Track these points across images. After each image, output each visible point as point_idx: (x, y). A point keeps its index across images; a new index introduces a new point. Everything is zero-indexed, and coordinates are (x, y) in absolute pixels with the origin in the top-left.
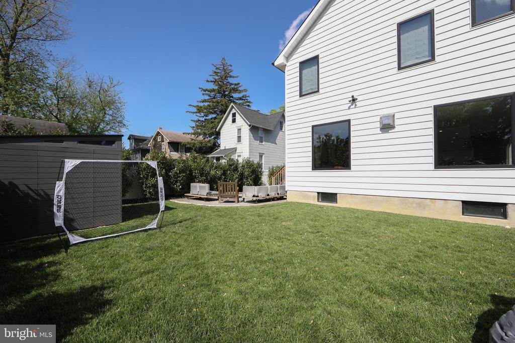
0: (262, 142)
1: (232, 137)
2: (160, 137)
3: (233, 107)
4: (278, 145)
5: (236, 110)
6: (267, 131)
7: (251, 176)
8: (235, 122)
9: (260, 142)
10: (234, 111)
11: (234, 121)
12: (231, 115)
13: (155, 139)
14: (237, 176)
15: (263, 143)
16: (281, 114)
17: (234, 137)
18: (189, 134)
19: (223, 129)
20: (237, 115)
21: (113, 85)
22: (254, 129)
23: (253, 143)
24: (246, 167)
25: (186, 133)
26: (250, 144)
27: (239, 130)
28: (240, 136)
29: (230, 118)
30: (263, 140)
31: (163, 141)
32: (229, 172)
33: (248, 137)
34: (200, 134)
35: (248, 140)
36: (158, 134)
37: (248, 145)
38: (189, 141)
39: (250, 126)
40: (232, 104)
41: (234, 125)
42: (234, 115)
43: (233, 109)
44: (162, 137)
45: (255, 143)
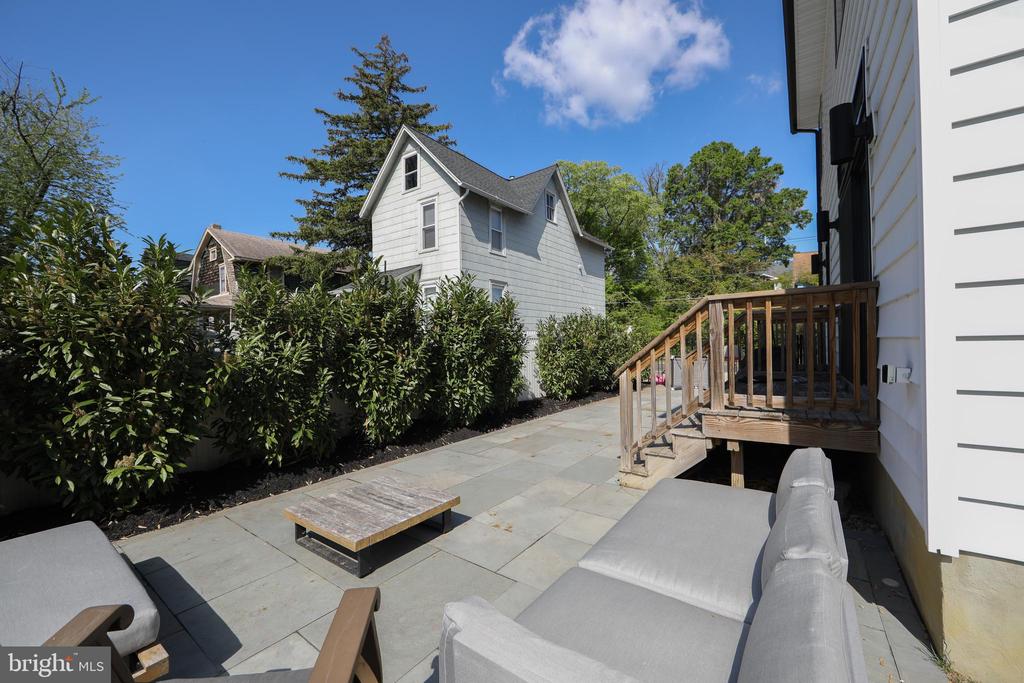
0: (500, 248)
1: (406, 233)
2: (214, 249)
3: (407, 139)
4: (543, 261)
5: (416, 146)
6: (514, 216)
7: (481, 359)
8: (415, 185)
9: (493, 247)
10: (410, 151)
11: (412, 182)
12: (402, 164)
13: (202, 255)
14: (413, 364)
15: (504, 252)
16: (550, 173)
17: (413, 231)
18: (288, 236)
19: (378, 210)
20: (421, 162)
21: (66, 102)
22: (475, 203)
23: (471, 248)
24: (454, 318)
25: (280, 235)
26: (463, 251)
27: (429, 209)
28: (432, 230)
29: (401, 172)
30: (504, 242)
31: (220, 260)
32: (365, 344)
33: (457, 229)
34: (319, 237)
35: (457, 238)
36: (209, 241)
37: (457, 256)
38: (289, 254)
39: (462, 190)
40: (404, 129)
41: (414, 194)
42: (412, 164)
43: (409, 147)
44: (219, 249)
45: (480, 251)
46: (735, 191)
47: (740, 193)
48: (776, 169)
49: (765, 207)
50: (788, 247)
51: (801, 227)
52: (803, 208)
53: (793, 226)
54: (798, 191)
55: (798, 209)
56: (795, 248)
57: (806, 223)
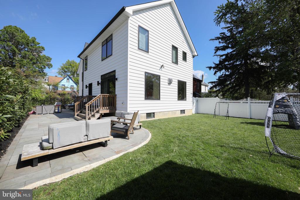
46: (25, 48)
47: (26, 49)
48: (42, 48)
49: (38, 58)
50: (45, 73)
51: (49, 68)
52: (50, 63)
53: (47, 67)
54: (49, 57)
55: (48, 63)
56: (47, 74)
57: (51, 67)
